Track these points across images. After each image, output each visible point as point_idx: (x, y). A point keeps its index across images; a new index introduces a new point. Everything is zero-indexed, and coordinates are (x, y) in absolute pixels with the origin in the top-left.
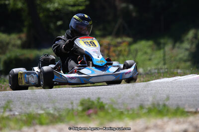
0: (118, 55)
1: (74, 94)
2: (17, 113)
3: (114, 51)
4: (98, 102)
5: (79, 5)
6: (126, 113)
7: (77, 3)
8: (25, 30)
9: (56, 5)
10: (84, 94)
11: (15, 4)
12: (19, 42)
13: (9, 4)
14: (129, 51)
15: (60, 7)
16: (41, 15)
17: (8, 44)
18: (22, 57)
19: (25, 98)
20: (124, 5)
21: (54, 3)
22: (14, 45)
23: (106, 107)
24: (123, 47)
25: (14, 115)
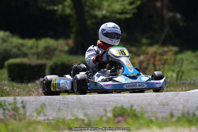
0: (164, 64)
1: (110, 101)
2: (51, 118)
3: (160, 60)
4: (131, 110)
5: (126, 13)
6: (155, 121)
7: (125, 10)
8: (73, 36)
9: (104, 12)
11: (63, 10)
12: (66, 48)
13: (57, 10)
14: (175, 60)
15: (108, 15)
16: (89, 22)
17: (55, 49)
19: (62, 103)
20: (171, 14)
21: (102, 10)
22: (61, 51)
23: (139, 115)
24: (169, 56)
25: (48, 119)
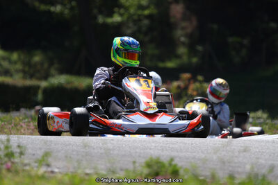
1: (136, 148)
2: (56, 170)
4: (170, 165)
10: (151, 149)
18: (69, 86)
23: (181, 172)
25: (52, 172)
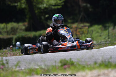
1: (56, 57)
4: (70, 61)
6: (86, 67)
7: (57, 4)
14: (88, 31)
19: (28, 60)
23: (75, 63)
25: (22, 69)
